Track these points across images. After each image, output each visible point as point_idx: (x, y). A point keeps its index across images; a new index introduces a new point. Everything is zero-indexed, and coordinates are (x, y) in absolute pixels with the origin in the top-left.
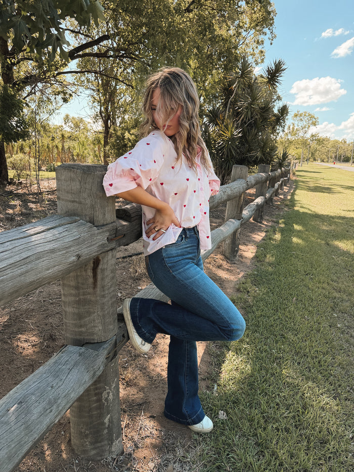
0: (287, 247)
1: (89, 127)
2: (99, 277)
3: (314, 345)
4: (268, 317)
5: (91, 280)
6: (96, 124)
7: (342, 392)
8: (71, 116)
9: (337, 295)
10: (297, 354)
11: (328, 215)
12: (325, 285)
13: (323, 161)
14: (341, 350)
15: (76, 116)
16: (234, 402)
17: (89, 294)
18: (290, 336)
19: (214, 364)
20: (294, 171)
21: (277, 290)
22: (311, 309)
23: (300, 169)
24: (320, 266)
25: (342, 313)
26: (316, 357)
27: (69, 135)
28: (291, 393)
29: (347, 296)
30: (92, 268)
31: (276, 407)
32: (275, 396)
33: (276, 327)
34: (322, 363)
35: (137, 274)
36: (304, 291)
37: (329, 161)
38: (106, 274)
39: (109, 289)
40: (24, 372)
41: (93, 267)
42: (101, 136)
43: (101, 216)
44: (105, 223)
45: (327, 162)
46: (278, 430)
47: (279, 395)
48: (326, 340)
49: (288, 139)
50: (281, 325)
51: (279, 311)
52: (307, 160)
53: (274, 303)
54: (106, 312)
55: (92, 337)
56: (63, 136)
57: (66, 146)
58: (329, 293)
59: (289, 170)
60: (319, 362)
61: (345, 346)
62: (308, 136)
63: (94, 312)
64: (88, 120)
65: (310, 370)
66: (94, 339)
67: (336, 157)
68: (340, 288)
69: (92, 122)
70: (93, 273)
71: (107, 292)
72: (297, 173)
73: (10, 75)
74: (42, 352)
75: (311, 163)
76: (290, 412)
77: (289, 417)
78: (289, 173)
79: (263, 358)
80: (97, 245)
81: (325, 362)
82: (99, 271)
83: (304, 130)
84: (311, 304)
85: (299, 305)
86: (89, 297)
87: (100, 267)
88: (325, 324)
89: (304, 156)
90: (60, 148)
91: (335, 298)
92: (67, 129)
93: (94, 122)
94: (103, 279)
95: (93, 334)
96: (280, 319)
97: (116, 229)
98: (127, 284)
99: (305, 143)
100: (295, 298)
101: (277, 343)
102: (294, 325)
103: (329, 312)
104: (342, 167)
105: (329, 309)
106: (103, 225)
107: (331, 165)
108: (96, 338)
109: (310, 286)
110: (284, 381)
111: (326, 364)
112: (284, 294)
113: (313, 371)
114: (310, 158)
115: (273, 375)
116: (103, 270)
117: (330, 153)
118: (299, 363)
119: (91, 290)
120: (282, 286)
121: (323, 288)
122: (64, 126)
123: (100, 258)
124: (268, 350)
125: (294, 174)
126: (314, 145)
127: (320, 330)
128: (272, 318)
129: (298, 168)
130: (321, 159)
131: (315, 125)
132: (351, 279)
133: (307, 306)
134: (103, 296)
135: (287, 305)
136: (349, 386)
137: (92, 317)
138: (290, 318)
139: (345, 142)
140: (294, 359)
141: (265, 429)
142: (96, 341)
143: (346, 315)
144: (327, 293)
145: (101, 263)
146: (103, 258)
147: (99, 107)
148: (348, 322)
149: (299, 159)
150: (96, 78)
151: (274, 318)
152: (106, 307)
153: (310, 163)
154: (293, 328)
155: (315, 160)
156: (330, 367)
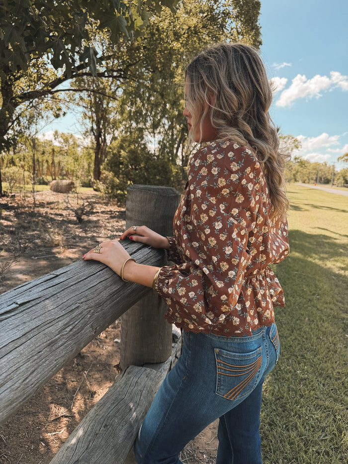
0: (288, 266)
3: (334, 366)
4: (285, 337)
6: (86, 139)
8: (60, 132)
10: (321, 374)
12: (332, 306)
13: (304, 182)
15: (66, 132)
16: (270, 425)
18: (309, 355)
22: (324, 329)
24: (323, 287)
27: (59, 149)
28: (323, 415)
32: (309, 418)
33: (295, 348)
36: (314, 312)
37: (311, 182)
40: (58, 390)
42: (92, 152)
45: (309, 183)
46: (319, 454)
47: (312, 417)
48: (344, 361)
50: (299, 346)
51: (295, 331)
52: (288, 181)
56: (53, 150)
57: (56, 160)
58: (337, 314)
60: (343, 384)
62: (291, 158)
64: (78, 136)
67: (316, 179)
69: (82, 138)
73: (8, 90)
74: (74, 371)
75: (293, 184)
76: (326, 435)
77: (326, 440)
79: (289, 379)
84: (323, 324)
85: (313, 326)
89: (287, 177)
90: (50, 162)
91: (344, 318)
92: (56, 144)
93: (84, 138)
96: (298, 340)
100: (307, 319)
101: (299, 364)
102: (312, 345)
103: (341, 334)
105: (341, 330)
107: (311, 186)
108: (156, 359)
109: (319, 307)
110: (313, 403)
112: (295, 314)
114: (291, 179)
115: (302, 396)
117: (311, 174)
118: (324, 385)
121: (331, 309)
122: (54, 141)
124: (293, 370)
126: (296, 167)
127: (337, 351)
128: (290, 339)
130: (302, 180)
131: (297, 148)
133: (320, 326)
135: (300, 325)
138: (307, 339)
139: (326, 165)
140: (318, 381)
141: (306, 452)
147: (90, 124)
150: (89, 96)
153: (291, 184)
154: (311, 349)
155: (296, 180)
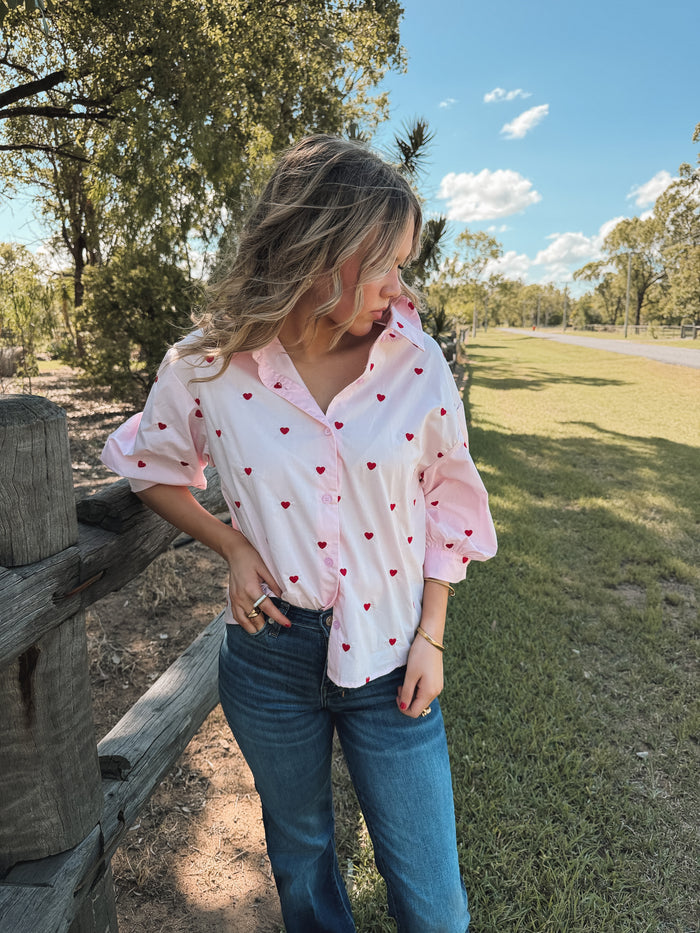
1: (40, 264)
2: (39, 693)
3: (545, 729)
5: (18, 706)
6: (56, 256)
7: (613, 835)
9: (573, 605)
10: (514, 757)
11: (534, 436)
12: (548, 586)
13: (513, 325)
14: (598, 731)
17: (15, 741)
18: (493, 713)
19: (342, 807)
20: (464, 347)
21: (459, 607)
22: (528, 643)
23: (473, 341)
24: (534, 545)
25: (589, 644)
26: (553, 758)
29: (592, 605)
30: (16, 675)
31: (486, 899)
32: (482, 871)
33: (466, 696)
34: (567, 770)
35: (156, 602)
36: (512, 604)
37: (525, 324)
38: (59, 683)
39: (70, 718)
41: (21, 673)
42: (69, 282)
43: (31, 539)
44: (46, 553)
45: (521, 326)
47: (488, 866)
48: (567, 713)
49: (447, 285)
50: (475, 691)
51: (468, 655)
52: (483, 324)
53: (455, 638)
54: (68, 777)
55: (33, 847)
58: (558, 604)
59: (455, 347)
60: (560, 770)
61: (605, 720)
62: (485, 277)
63: (34, 785)
64: (39, 249)
65: (545, 791)
66: (38, 851)
67: (536, 317)
68: (578, 589)
69: (47, 253)
70: (22, 687)
71: (65, 727)
72: (469, 351)
75: (492, 329)
76: (516, 908)
78: (455, 352)
80: (23, 624)
81: (572, 768)
82: (37, 679)
83: (476, 266)
84: (528, 632)
85: (507, 638)
86: (15, 748)
87: (40, 668)
88: (561, 678)
89: (480, 317)
91: (571, 612)
93: (51, 253)
94: (50, 698)
95: (35, 837)
96: (472, 676)
97: (80, 562)
98: (135, 630)
99: (479, 293)
100: (495, 622)
101: (471, 736)
102: (502, 686)
103: (565, 648)
104: (546, 336)
105: (564, 640)
106: (40, 560)
107: (526, 332)
108: (45, 846)
109: (521, 593)
110: (495, 830)
111: (575, 772)
112: (473, 614)
113: (550, 792)
114: (489, 320)
115: (470, 817)
116: (49, 676)
117: (525, 309)
118: (520, 779)
119: (18, 732)
120: (467, 598)
121: (547, 594)
123: (39, 646)
124: (456, 755)
125: (463, 352)
126: (495, 295)
127: (552, 691)
128: (455, 675)
129: (469, 340)
130: (509, 321)
131: (496, 257)
132: (595, 567)
133: (520, 638)
134: (57, 740)
135: (481, 641)
136: (624, 817)
137: (28, 798)
138: (492, 671)
139: (552, 288)
140: (509, 771)
142: (45, 855)
143: (596, 649)
144: (556, 603)
145: (43, 657)
146: (47, 645)
147: (60, 222)
148: (603, 664)
149: (470, 322)
151: (459, 675)
152: (66, 765)
153: (490, 330)
154: (499, 694)
155: (498, 323)
156: (583, 780)
